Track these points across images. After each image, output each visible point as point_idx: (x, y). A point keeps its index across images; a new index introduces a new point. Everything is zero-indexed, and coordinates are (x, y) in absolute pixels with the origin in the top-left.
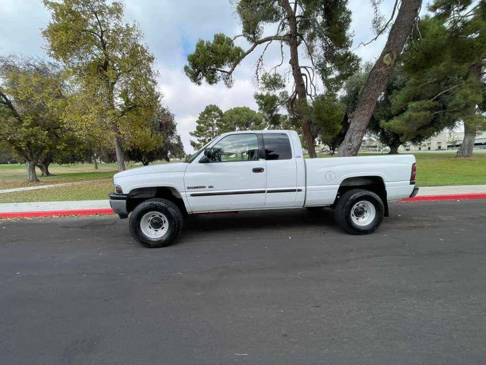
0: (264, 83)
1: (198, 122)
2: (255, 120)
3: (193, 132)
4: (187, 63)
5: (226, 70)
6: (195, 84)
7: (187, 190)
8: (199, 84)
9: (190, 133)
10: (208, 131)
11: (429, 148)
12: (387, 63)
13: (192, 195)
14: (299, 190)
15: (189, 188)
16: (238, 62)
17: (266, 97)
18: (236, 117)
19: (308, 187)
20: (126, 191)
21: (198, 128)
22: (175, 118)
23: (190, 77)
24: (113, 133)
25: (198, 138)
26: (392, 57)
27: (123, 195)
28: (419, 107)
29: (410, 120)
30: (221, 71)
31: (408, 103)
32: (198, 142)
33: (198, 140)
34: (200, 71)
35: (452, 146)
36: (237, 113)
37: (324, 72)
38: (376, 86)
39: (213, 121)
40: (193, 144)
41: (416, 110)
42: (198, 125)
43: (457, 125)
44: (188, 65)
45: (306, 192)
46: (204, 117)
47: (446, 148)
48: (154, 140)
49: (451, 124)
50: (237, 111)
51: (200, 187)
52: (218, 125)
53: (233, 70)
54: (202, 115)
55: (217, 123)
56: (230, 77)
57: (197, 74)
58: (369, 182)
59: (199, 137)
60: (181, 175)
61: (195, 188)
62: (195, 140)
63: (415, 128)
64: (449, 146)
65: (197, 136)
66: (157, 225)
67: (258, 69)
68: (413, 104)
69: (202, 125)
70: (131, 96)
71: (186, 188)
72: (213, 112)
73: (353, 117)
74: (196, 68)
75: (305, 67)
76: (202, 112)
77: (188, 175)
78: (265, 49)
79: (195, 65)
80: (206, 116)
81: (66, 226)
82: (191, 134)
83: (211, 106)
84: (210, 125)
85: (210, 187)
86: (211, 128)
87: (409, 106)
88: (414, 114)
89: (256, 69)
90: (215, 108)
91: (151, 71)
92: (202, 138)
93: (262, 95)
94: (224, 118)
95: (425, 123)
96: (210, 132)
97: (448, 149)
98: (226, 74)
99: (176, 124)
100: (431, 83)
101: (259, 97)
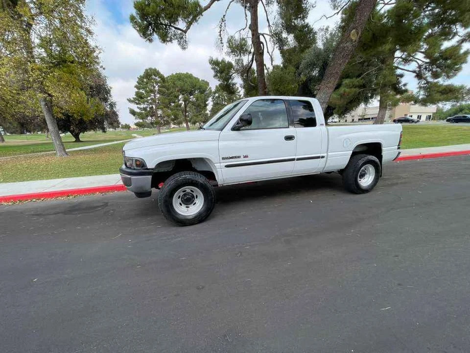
0: (230, 47)
1: (136, 87)
2: (199, 89)
3: (132, 99)
4: (134, 12)
5: (180, 28)
6: (145, 40)
7: (222, 161)
8: (151, 41)
9: (128, 100)
10: (149, 98)
11: (346, 121)
12: (354, 38)
13: (227, 166)
14: (323, 157)
15: (223, 159)
16: (195, 19)
17: (221, 63)
18: (179, 83)
19: (329, 154)
20: (151, 164)
21: (137, 94)
22: (107, 81)
23: (138, 31)
24: (40, 95)
25: (138, 106)
26: (358, 33)
27: (147, 169)
28: (351, 83)
29: (344, 95)
30: (176, 28)
31: (343, 80)
32: (138, 111)
33: (138, 108)
34: (150, 24)
35: (362, 119)
36: (179, 79)
37: (281, 42)
38: (342, 61)
39: (154, 87)
40: (133, 113)
41: (348, 86)
42: (137, 90)
43: (370, 101)
44: (135, 14)
45: (327, 158)
46: (143, 81)
47: (358, 121)
48: (91, 107)
49: (366, 100)
50: (179, 77)
51: (235, 157)
52: (160, 92)
53: (189, 28)
54: (141, 79)
55: (159, 90)
56: (184, 37)
57: (147, 28)
58: (365, 148)
59: (140, 104)
60: (215, 144)
61: (231, 158)
62: (135, 107)
63: (345, 103)
64: (359, 119)
65: (137, 104)
66: (188, 200)
67: (221, 30)
68: (346, 81)
69: (141, 91)
70: (55, 48)
71: (221, 158)
72: (153, 77)
73: (319, 89)
74: (146, 20)
75: (263, 35)
76: (141, 76)
77: (221, 143)
78: (228, 8)
79: (144, 16)
80: (145, 80)
81: (39, 214)
82: (130, 101)
83: (150, 69)
84: (152, 91)
85: (246, 157)
86: (152, 95)
87: (344, 83)
88: (347, 90)
89: (219, 31)
90: (156, 73)
91: (82, 16)
92: (142, 106)
93: (217, 60)
94: (167, 84)
95: (352, 99)
96: (152, 99)
97: (359, 122)
98: (180, 32)
99: (111, 88)
100: (359, 63)
101: (214, 63)
